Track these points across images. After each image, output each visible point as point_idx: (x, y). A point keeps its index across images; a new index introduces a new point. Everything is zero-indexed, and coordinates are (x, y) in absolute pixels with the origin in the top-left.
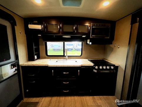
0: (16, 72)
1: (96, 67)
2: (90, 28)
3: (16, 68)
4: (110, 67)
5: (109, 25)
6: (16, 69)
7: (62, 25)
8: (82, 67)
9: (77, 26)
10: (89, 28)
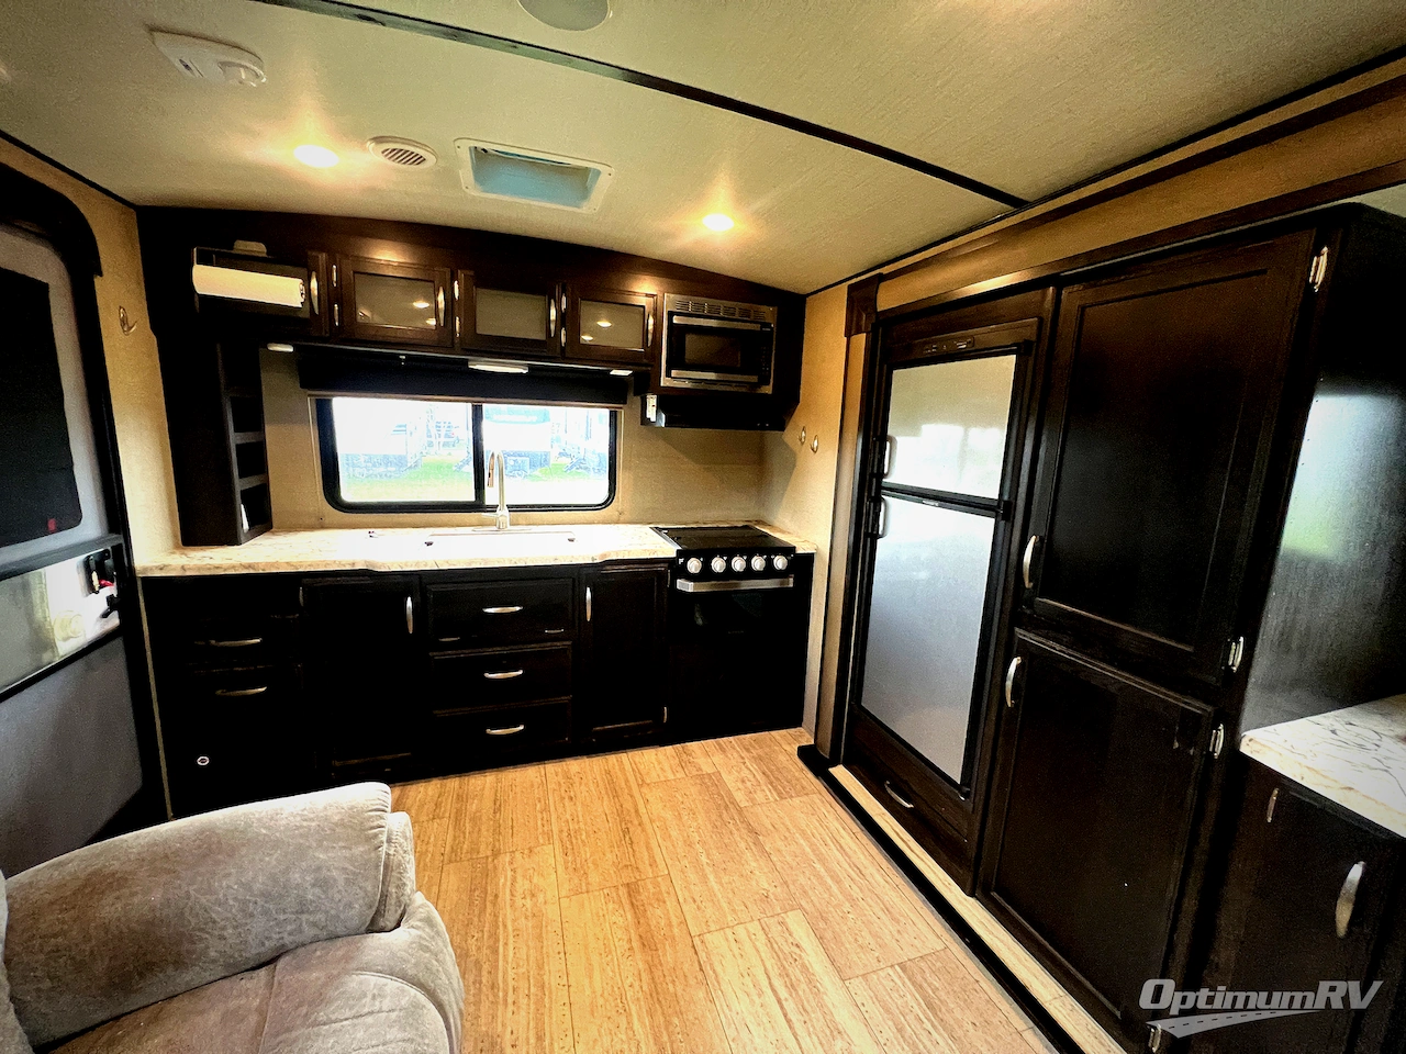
0: (114, 620)
1: (694, 565)
2: (658, 326)
3: (111, 590)
4: (769, 562)
5: (768, 313)
6: (110, 599)
7: (465, 291)
8: (610, 570)
9: (573, 305)
10: (651, 321)
